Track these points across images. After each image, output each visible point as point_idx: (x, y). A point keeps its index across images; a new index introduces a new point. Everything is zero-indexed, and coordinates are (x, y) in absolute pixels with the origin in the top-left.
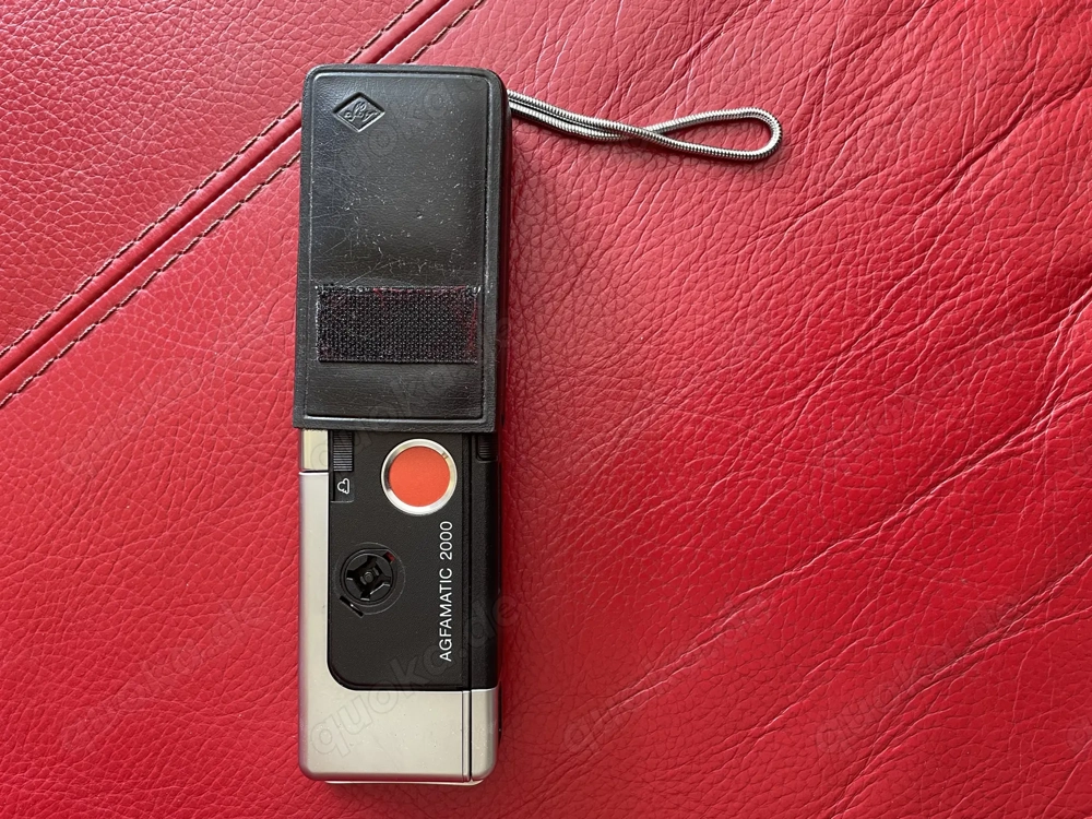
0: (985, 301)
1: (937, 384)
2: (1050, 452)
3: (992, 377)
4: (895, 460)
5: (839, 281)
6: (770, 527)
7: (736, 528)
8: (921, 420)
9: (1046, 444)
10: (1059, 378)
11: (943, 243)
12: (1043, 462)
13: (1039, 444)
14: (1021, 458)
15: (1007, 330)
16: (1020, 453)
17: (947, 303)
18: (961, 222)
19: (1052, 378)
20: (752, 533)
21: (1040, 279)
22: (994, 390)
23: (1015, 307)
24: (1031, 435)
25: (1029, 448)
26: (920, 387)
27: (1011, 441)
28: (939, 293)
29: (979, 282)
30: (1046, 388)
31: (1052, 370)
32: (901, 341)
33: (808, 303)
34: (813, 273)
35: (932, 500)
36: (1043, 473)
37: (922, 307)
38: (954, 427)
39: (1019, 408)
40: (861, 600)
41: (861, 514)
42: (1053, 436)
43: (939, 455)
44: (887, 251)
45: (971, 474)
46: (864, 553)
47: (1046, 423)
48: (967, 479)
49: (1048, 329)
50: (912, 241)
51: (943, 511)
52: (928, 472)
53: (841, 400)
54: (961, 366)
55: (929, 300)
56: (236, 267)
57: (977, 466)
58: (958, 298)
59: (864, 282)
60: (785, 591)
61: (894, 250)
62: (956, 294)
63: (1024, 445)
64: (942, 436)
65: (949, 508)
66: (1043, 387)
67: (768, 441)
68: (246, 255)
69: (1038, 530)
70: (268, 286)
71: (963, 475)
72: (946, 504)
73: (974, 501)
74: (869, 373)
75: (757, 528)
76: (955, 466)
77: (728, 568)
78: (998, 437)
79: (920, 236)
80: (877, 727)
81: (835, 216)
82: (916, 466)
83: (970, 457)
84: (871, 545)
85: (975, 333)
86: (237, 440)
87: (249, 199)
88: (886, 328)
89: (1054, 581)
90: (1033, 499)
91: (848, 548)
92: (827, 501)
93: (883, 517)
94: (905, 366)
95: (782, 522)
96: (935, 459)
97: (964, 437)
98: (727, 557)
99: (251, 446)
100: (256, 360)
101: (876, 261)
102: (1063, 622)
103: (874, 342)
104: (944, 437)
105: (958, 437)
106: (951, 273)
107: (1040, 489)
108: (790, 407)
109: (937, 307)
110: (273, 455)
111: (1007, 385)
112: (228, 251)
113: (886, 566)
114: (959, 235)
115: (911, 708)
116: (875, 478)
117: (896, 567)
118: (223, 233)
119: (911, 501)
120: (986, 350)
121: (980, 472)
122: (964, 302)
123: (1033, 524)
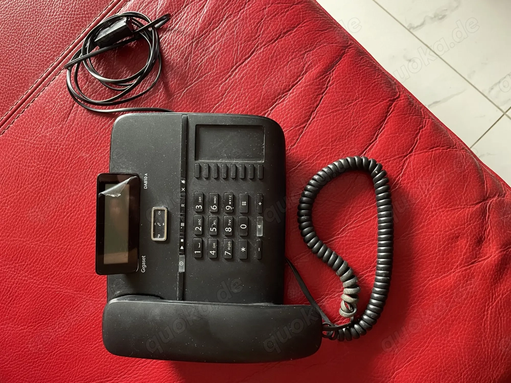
0: (241, 109)
11: (228, 93)
18: (234, 85)
21: (258, 101)
29: (239, 104)
50: (219, 93)
56: (34, 116)
59: (205, 106)
61: (214, 96)
62: (232, 108)
70: (42, 121)
79: (221, 91)
81: (196, 87)
87: (37, 97)
100: (39, 142)
101: (209, 100)
106: (231, 101)
110: (44, 168)
112: (32, 112)
114: (233, 90)
118: (30, 107)
122: (235, 110)
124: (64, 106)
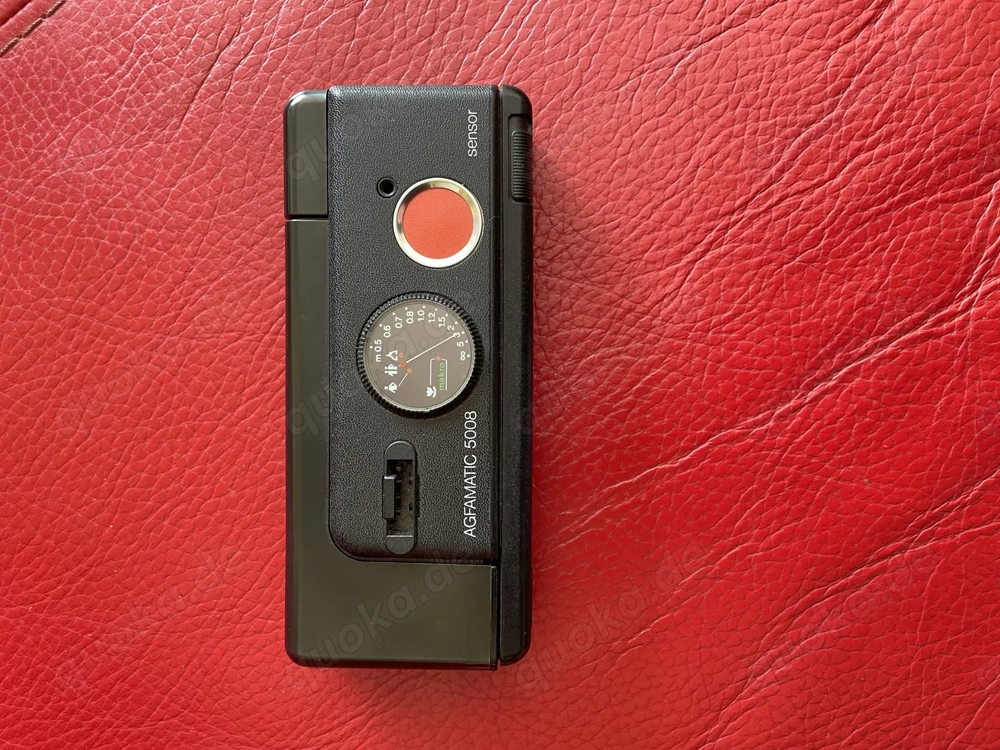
0: (908, 155)
1: (847, 250)
2: (975, 335)
3: (912, 244)
4: (793, 339)
5: (737, 127)
6: (643, 412)
7: (604, 411)
8: (826, 293)
9: (971, 327)
10: (989, 249)
11: (861, 85)
12: (966, 347)
13: (963, 325)
14: (941, 340)
15: (932, 191)
16: (939, 335)
17: (862, 156)
18: (883, 61)
19: (980, 249)
20: (622, 418)
21: (972, 133)
22: (913, 260)
23: (942, 164)
24: (954, 315)
25: (951, 330)
26: (826, 254)
27: (930, 321)
28: (855, 144)
29: (902, 132)
30: (973, 260)
31: (982, 239)
32: (806, 199)
33: (700, 151)
34: (707, 116)
35: (835, 387)
36: (965, 360)
37: (833, 161)
38: (864, 302)
39: (941, 282)
40: (746, 499)
41: (749, 400)
42: (979, 316)
43: (844, 334)
44: (795, 91)
45: (881, 358)
46: (752, 446)
47: (972, 301)
48: (876, 364)
49: (979, 192)
50: (825, 82)
51: (847, 399)
52: (830, 355)
53: (733, 267)
54: (877, 230)
55: (842, 153)
56: (33, 92)
57: (889, 349)
58: (876, 151)
59: (766, 129)
60: (658, 486)
61: (803, 92)
62: (872, 147)
63: (945, 326)
64: (850, 311)
65: (854, 396)
66: (970, 259)
67: (645, 313)
68: (44, 78)
69: (956, 425)
70: (68, 114)
71: (872, 358)
72: (851, 391)
73: (883, 389)
74: (767, 235)
75: (629, 412)
76: (863, 349)
77: (592, 458)
78: (916, 315)
79: (835, 75)
80: (758, 646)
81: (736, 49)
82: (817, 346)
83: (881, 338)
84: (761, 437)
85: (893, 193)
86: (28, 292)
87: (52, 13)
88: (789, 184)
89: (973, 484)
90: (952, 389)
91: (733, 439)
92: (711, 384)
93: (774, 405)
94: (810, 228)
95: (657, 407)
96: (840, 339)
97: (876, 315)
98: (591, 445)
99: (44, 300)
100: (51, 199)
101: (782, 104)
102: (981, 533)
103: (775, 199)
104: (851, 313)
105: (867, 315)
106: (868, 121)
107: (961, 378)
108: (673, 274)
109: (851, 160)
110: (68, 311)
111: (928, 255)
112: (26, 74)
113: (776, 462)
114: (879, 77)
115: (798, 626)
116: (768, 359)
117: (789, 462)
118: (21, 53)
119: (810, 387)
120: (906, 213)
121: (892, 355)
122: (884, 155)
123: (950, 418)
124: (169, 64)
